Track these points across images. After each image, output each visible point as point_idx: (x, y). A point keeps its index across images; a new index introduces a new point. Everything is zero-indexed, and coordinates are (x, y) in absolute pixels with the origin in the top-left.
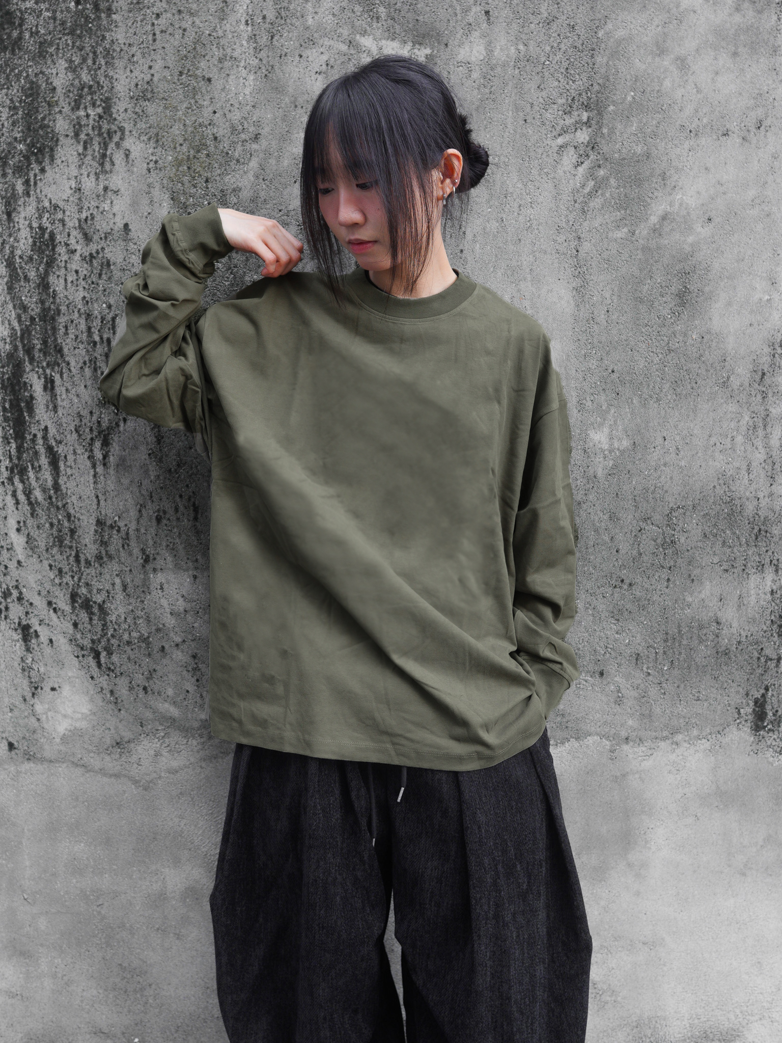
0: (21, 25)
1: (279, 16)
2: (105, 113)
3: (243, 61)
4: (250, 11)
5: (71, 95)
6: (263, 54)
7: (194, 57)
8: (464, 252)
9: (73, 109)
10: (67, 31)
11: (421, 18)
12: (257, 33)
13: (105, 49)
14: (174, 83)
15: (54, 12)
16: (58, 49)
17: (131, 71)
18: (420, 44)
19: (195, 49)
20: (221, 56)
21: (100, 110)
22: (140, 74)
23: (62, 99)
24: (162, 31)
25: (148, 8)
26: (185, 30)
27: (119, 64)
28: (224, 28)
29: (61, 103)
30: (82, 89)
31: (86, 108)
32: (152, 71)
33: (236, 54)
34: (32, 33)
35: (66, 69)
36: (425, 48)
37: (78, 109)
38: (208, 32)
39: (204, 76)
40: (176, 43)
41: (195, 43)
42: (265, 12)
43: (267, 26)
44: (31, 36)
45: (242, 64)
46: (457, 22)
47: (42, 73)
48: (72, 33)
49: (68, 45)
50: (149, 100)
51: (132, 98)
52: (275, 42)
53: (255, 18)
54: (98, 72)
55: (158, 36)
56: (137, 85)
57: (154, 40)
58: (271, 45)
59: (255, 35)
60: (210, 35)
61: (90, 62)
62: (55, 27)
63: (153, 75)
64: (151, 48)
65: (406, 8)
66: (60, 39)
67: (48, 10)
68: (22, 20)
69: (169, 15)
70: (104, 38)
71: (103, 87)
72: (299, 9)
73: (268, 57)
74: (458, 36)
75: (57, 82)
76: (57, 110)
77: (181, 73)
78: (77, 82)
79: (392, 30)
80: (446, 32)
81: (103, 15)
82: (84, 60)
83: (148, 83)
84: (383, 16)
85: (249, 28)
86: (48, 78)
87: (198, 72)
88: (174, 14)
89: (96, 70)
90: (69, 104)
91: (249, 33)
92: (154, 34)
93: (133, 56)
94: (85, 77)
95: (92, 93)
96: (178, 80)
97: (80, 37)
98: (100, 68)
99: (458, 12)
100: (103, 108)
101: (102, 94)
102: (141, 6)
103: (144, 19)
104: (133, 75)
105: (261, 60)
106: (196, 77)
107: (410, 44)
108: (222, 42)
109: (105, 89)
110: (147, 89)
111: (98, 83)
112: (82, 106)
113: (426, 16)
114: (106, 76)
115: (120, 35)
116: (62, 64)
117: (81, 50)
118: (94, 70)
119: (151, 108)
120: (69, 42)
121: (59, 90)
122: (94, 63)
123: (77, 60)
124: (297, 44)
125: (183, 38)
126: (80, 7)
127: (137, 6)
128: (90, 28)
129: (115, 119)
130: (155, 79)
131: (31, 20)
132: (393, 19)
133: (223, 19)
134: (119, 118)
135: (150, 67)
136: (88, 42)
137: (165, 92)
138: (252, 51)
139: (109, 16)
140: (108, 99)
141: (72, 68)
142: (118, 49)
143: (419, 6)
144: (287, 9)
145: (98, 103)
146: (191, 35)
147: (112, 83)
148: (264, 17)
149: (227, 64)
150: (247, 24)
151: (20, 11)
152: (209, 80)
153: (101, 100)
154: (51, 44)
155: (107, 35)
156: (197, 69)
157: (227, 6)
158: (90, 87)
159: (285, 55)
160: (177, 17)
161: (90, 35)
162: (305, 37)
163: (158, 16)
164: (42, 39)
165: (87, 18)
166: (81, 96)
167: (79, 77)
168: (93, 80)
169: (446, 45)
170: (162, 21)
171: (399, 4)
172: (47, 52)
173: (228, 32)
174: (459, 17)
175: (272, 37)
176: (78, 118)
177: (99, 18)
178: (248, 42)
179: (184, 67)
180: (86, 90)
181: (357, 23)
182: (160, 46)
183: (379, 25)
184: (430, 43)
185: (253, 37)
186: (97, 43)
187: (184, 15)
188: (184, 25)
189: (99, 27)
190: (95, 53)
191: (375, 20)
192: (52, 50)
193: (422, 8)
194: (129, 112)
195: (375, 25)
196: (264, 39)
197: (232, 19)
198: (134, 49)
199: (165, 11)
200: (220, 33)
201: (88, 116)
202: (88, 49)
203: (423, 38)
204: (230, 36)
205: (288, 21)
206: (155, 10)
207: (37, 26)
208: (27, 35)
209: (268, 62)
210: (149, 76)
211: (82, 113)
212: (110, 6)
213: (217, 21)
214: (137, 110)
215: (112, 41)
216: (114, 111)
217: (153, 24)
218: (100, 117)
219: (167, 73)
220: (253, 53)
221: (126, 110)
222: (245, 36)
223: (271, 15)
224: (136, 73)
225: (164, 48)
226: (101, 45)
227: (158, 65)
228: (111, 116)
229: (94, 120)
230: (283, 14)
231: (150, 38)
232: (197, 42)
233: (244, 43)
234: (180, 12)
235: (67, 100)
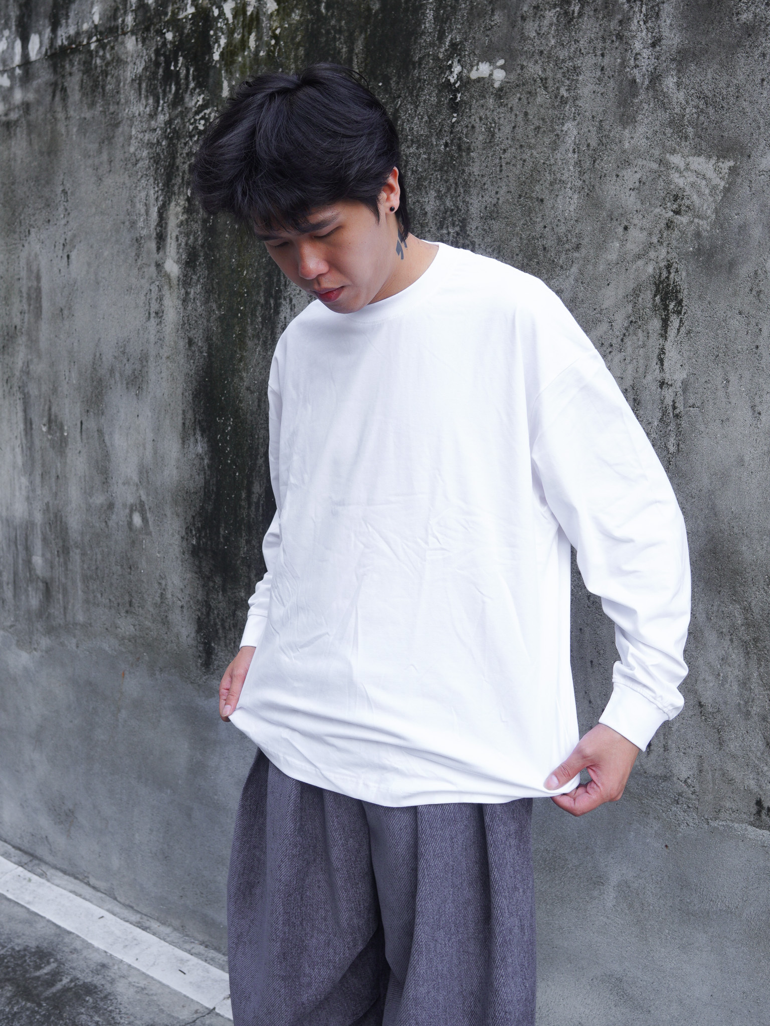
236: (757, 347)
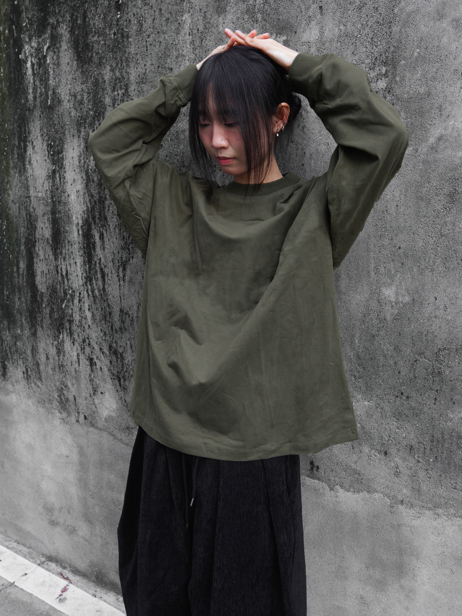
0: (92, 50)
1: (205, 28)
2: (125, 92)
3: (187, 57)
4: (191, 27)
5: (112, 84)
6: (197, 51)
7: (165, 57)
8: (305, 165)
9: (112, 92)
10: (110, 50)
11: (281, 17)
12: (195, 39)
13: (126, 58)
14: (156, 73)
15: (105, 41)
16: (106, 60)
17: (137, 68)
18: (280, 34)
19: (165, 52)
20: (177, 55)
21: (123, 91)
22: (141, 70)
23: (108, 86)
24: (150, 45)
25: (145, 33)
26: (160, 42)
27: (132, 65)
28: (179, 39)
29: (108, 89)
30: (116, 80)
31: (117, 90)
32: (146, 67)
33: (184, 53)
34: (96, 53)
35: (110, 70)
36: (283, 36)
37: (114, 91)
38: (171, 42)
39: (169, 67)
40: (157, 50)
41: (165, 49)
42: (198, 27)
43: (199, 34)
44: (96, 55)
45: (187, 58)
46: (302, 16)
47: (100, 73)
48: (112, 51)
49: (110, 57)
50: (144, 83)
51: (137, 83)
52: (203, 44)
53: (193, 31)
54: (123, 71)
55: (149, 48)
56: (139, 75)
57: (147, 50)
58: (201, 46)
59: (193, 41)
60: (172, 44)
61: (119, 65)
62: (106, 48)
63: (146, 69)
64: (146, 54)
65: (273, 12)
66: (107, 55)
67: (102, 40)
68: (93, 47)
69: (154, 35)
70: (125, 51)
71: (125, 78)
72: (215, 22)
73: (200, 52)
74: (303, 26)
75: (106, 78)
76: (106, 92)
77: (159, 67)
78: (114, 77)
79: (265, 28)
80: (296, 24)
81: (125, 39)
82: (117, 64)
83: (144, 74)
84: (260, 19)
85: (191, 37)
86: (103, 76)
87: (167, 66)
88: (156, 34)
89: (122, 70)
90: (111, 88)
91: (190, 40)
92: (147, 47)
93: (138, 60)
94: (118, 74)
95: (120, 82)
96: (157, 71)
97: (116, 52)
98: (123, 68)
99: (303, 10)
100: (125, 90)
101: (124, 82)
102: (141, 32)
103: (143, 39)
104: (138, 70)
105: (196, 55)
106: (165, 68)
107: (275, 35)
108: (178, 46)
109: (126, 79)
110: (144, 78)
111: (123, 76)
112: (116, 90)
113: (284, 16)
114: (126, 72)
115: (132, 50)
116: (108, 68)
117: (116, 59)
118: (121, 70)
119: (145, 87)
120: (111, 56)
121: (107, 82)
122: (121, 66)
123: (114, 65)
124: (214, 44)
125: (160, 47)
126: (116, 37)
127: (139, 32)
128: (120, 47)
129: (130, 95)
130: (147, 71)
131: (96, 46)
132: (265, 20)
133: (178, 34)
134: (132, 94)
135: (145, 65)
136: (119, 55)
137: (151, 78)
138: (192, 50)
139: (128, 39)
140: (127, 84)
141: (112, 70)
142: (131, 57)
143: (280, 10)
144: (209, 23)
145: (123, 87)
146: (163, 45)
147: (129, 76)
148: (198, 30)
149: (180, 59)
150: (190, 35)
151: (92, 42)
152: (171, 69)
153: (124, 85)
154: (104, 58)
155: (127, 50)
156: (166, 64)
157: (180, 26)
158: (120, 79)
159: (208, 51)
160: (157, 36)
161: (120, 51)
162: (218, 38)
163: (149, 36)
164: (100, 56)
165: (118, 42)
166: (115, 84)
167: (115, 74)
168: (121, 75)
169: (296, 32)
170: (151, 39)
171: (269, 11)
172: (102, 62)
173: (181, 41)
174: (304, 13)
175: (202, 41)
176: (114, 96)
177: (123, 41)
178: (190, 45)
179: (160, 63)
180: (118, 80)
181: (246, 26)
182: (149, 53)
183: (258, 25)
184: (286, 32)
185: (192, 42)
186: (122, 55)
187: (160, 34)
188: (161, 39)
189: (123, 46)
190: (121, 60)
191: (255, 23)
192: (104, 61)
193: (282, 11)
194: (136, 91)
195: (255, 25)
196: (197, 43)
197: (182, 33)
198: (138, 56)
199: (152, 33)
200: (177, 42)
201: (118, 94)
202: (119, 58)
203: (282, 30)
204: (181, 43)
205: (210, 30)
206: (147, 33)
207: (98, 50)
208: (94, 54)
209: (200, 56)
210: (144, 70)
211: (116, 93)
212: (128, 34)
213: (176, 35)
214: (139, 89)
215: (129, 53)
216: (129, 91)
217: (146, 41)
218: (124, 94)
219: (152, 67)
220: (192, 51)
221: (134, 90)
222: (188, 41)
223: (201, 28)
224: (139, 69)
225: (151, 54)
226: (124, 56)
227: (148, 64)
228: (128, 94)
229: (121, 96)
230: (207, 26)
231: (145, 49)
232: (166, 48)
233: (188, 46)
234: (158, 32)
235: (110, 87)
236: (303, 165)
